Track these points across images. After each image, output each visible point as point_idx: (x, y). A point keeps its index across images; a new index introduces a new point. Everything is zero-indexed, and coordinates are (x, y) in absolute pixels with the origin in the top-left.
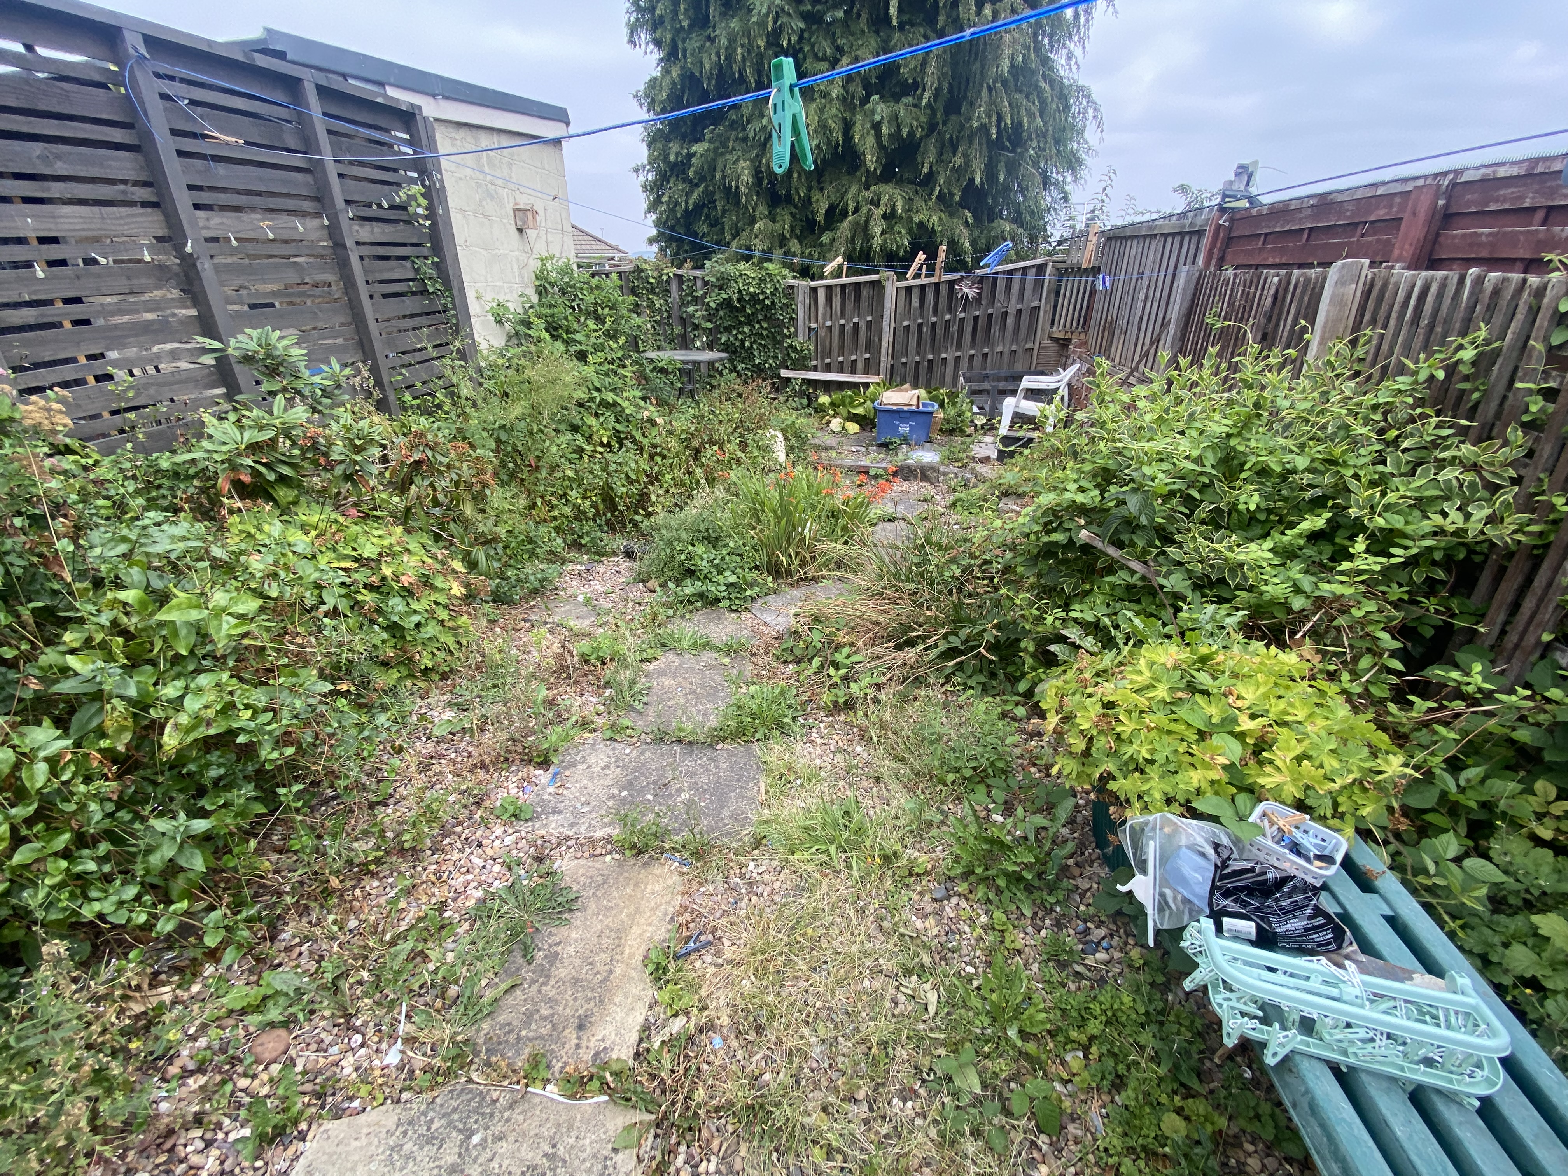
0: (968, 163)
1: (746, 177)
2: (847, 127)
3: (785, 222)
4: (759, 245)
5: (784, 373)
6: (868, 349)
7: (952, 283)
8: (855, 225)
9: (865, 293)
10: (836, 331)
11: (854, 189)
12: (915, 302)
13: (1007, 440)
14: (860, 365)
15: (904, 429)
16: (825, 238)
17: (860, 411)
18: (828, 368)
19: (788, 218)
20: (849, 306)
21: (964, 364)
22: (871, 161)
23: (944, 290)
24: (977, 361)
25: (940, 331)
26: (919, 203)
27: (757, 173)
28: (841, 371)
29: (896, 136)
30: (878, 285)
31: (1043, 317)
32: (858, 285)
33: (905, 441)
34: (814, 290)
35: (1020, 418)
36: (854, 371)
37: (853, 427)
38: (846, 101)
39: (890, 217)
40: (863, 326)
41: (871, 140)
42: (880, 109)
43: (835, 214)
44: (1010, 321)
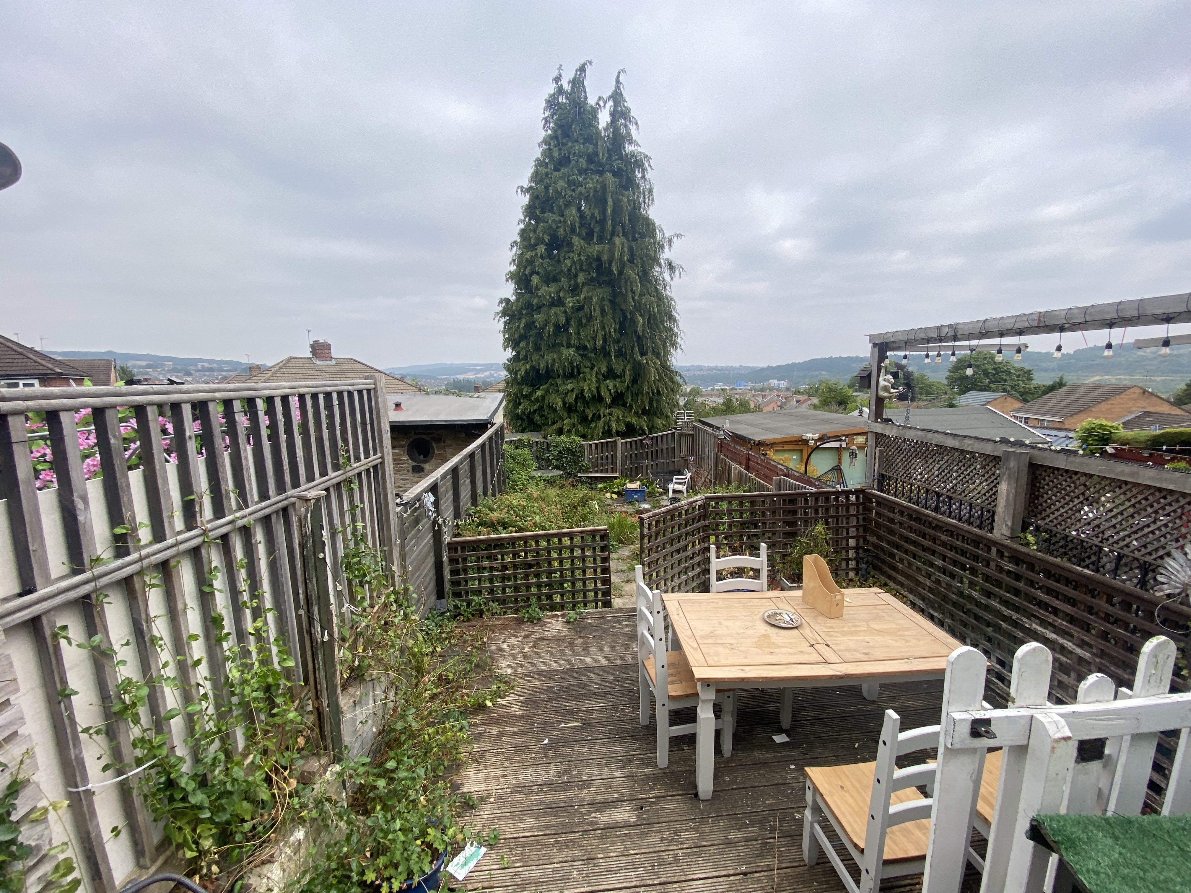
0: (643, 402)
1: (560, 404)
2: (598, 389)
3: (575, 419)
4: (566, 428)
5: (579, 475)
6: (612, 464)
7: (641, 440)
8: (604, 423)
9: (610, 445)
10: (599, 458)
11: (602, 409)
12: (629, 446)
13: (671, 499)
14: (609, 470)
15: (636, 496)
16: (592, 425)
17: (616, 490)
18: (596, 472)
19: (576, 418)
20: (604, 449)
21: (649, 467)
22: (608, 401)
23: (639, 443)
24: (655, 466)
25: (639, 456)
26: (627, 414)
27: (564, 403)
28: (602, 472)
29: (616, 392)
30: (615, 442)
31: (677, 450)
32: (607, 443)
33: (637, 500)
34: (591, 445)
35: (675, 491)
36: (607, 472)
37: (615, 496)
38: (598, 381)
39: (618, 421)
40: (610, 456)
41: (608, 394)
42: (610, 383)
43: (597, 418)
44: (665, 451)
